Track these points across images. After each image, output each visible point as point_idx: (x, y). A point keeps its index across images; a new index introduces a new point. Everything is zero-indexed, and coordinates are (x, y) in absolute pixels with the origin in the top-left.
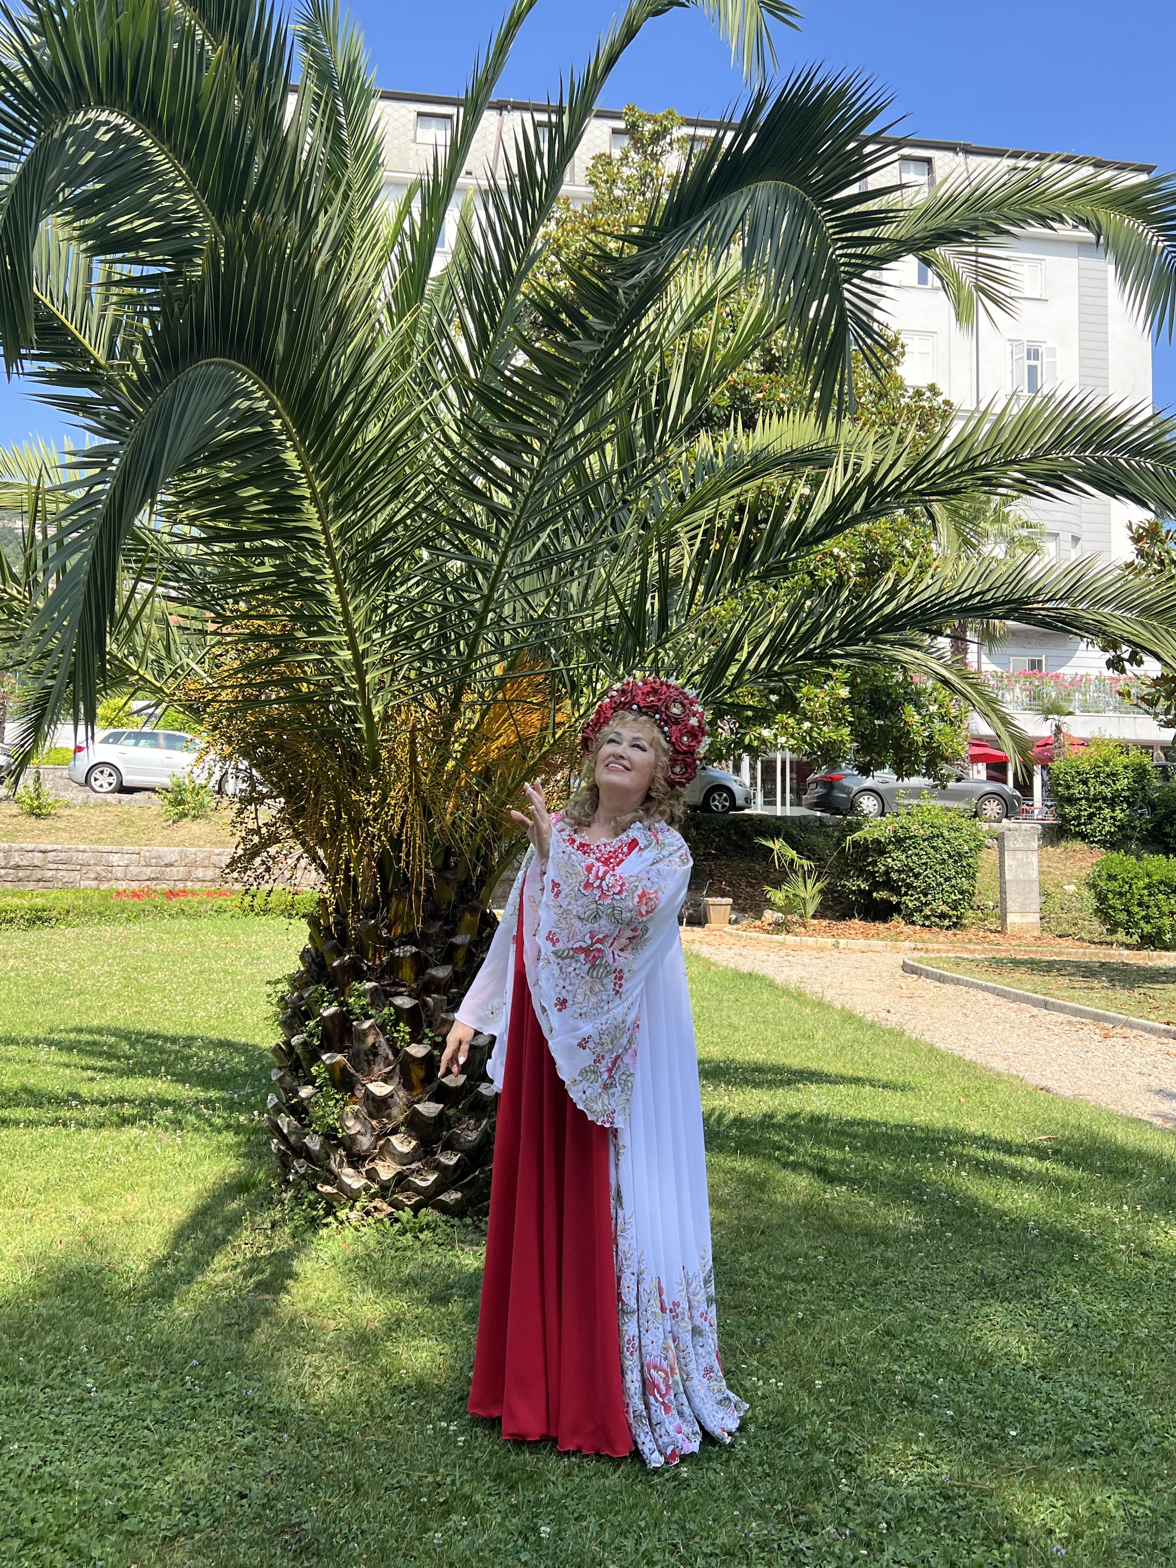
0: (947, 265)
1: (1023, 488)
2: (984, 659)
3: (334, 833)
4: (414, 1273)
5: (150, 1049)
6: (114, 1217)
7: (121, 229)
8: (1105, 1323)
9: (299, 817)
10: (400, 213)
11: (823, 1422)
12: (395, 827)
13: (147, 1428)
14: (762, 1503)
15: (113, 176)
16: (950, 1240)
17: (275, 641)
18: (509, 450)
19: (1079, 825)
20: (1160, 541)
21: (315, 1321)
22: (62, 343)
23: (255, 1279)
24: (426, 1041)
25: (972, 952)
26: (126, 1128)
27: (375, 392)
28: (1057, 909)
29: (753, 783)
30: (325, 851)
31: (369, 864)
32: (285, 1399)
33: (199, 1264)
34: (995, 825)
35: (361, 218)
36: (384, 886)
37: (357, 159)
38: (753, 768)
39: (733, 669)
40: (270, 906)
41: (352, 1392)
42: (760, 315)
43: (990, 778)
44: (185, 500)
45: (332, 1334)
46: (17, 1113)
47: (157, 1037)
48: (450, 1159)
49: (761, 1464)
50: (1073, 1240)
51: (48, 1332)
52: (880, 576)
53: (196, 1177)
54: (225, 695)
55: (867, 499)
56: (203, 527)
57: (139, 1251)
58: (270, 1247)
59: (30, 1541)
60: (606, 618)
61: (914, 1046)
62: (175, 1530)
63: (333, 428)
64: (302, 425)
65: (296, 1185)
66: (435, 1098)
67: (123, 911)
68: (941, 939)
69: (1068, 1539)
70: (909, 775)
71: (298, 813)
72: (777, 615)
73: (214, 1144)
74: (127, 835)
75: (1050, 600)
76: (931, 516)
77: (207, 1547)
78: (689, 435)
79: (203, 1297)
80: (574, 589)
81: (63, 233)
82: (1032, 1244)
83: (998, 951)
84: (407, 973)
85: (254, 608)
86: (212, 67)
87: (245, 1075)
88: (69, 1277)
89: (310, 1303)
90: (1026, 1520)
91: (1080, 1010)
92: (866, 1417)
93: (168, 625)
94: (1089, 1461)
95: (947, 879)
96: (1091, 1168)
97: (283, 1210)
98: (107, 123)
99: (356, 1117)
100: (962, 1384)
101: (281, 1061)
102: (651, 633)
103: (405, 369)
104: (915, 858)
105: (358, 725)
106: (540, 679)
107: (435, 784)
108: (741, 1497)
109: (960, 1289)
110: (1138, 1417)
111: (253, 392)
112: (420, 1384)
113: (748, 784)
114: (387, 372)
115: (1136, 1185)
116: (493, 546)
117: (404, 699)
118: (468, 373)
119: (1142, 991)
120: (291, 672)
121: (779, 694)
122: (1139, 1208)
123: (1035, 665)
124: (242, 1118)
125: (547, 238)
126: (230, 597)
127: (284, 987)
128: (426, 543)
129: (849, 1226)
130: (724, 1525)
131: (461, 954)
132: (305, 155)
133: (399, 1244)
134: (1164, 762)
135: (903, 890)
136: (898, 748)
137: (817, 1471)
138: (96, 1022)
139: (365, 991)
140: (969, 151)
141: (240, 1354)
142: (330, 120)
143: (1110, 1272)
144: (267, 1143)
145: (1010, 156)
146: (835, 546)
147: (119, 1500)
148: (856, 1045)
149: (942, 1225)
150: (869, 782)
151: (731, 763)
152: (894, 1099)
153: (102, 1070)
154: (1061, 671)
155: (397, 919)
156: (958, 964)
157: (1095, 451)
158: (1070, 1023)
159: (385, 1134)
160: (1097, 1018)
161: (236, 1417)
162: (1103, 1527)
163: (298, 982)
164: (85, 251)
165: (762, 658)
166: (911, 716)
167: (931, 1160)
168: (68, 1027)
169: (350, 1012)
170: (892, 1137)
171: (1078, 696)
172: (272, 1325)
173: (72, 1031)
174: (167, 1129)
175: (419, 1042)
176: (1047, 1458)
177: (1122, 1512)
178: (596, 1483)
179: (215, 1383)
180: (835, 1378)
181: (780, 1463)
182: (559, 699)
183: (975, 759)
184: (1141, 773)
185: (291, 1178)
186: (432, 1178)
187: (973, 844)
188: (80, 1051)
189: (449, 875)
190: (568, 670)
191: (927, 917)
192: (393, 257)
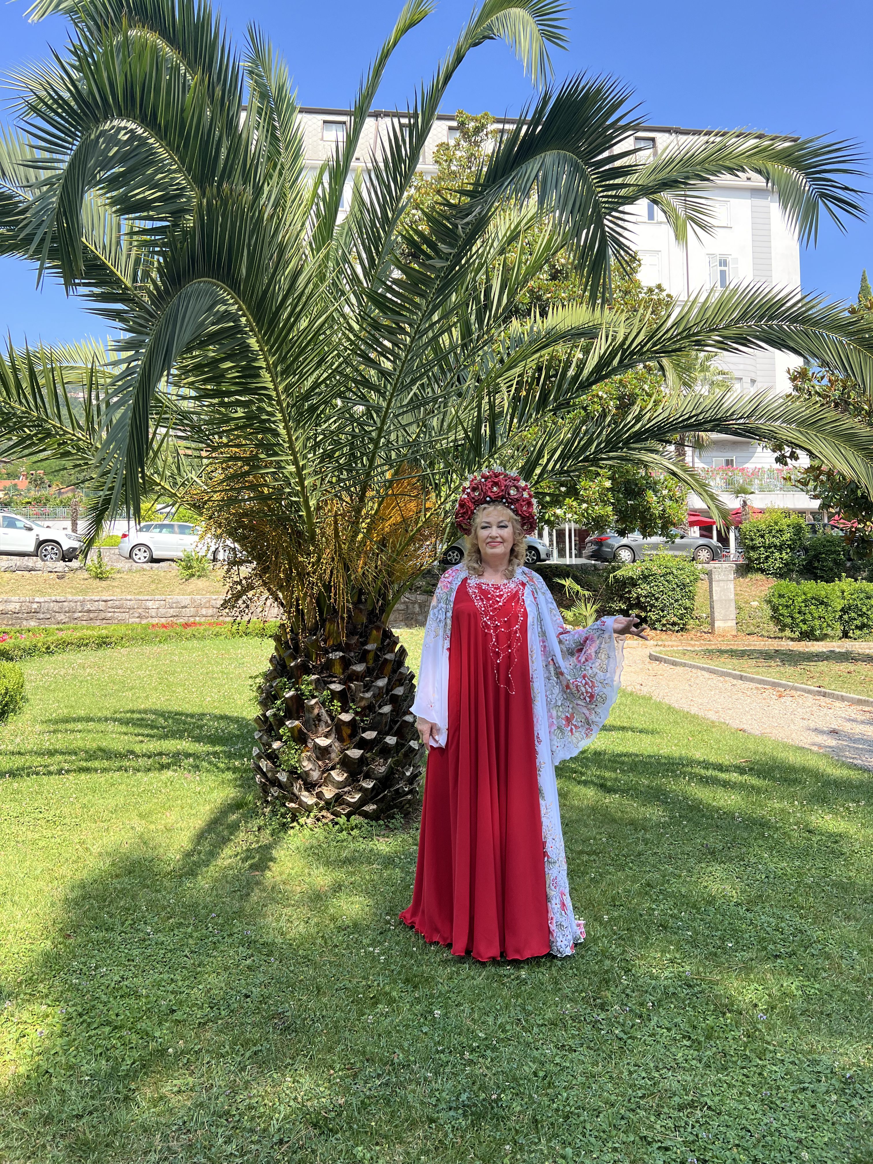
0: (669, 204)
1: (722, 346)
2: (696, 460)
3: (288, 582)
4: (349, 856)
5: (177, 722)
6: (159, 827)
7: (137, 197)
8: (786, 875)
9: (266, 573)
10: (316, 184)
11: (610, 942)
12: (327, 577)
13: (186, 956)
14: (573, 993)
15: (131, 163)
16: (686, 826)
17: (246, 461)
18: (391, 333)
19: (760, 563)
20: (808, 380)
21: (288, 887)
22: (104, 275)
23: (249, 862)
24: (351, 711)
25: (693, 646)
26: (165, 771)
27: (304, 299)
28: (747, 617)
29: (551, 544)
30: (283, 594)
31: (311, 601)
32: (271, 936)
33: (212, 854)
34: (706, 565)
35: (291, 188)
36: (321, 615)
37: (287, 149)
38: (550, 534)
39: (538, 471)
40: (249, 631)
41: (313, 931)
42: (550, 241)
43: (702, 536)
44: (185, 371)
45: (298, 895)
46: (96, 764)
47: (181, 714)
48: (369, 785)
49: (571, 968)
50: (763, 824)
51: (121, 899)
52: (629, 409)
53: (210, 800)
54: (216, 497)
55: (621, 358)
56: (197, 389)
57: (175, 847)
58: (258, 842)
59: (116, 1027)
60: (456, 440)
61: (658, 706)
62: (206, 1018)
63: (278, 322)
64: (259, 321)
65: (273, 804)
66: (358, 746)
67: (156, 637)
68: (674, 639)
69: (767, 1010)
70: (650, 536)
71: (265, 570)
72: (565, 434)
73: (220, 779)
74: (157, 589)
75: (740, 418)
76: (662, 368)
77: (226, 1028)
78: (504, 322)
79: (217, 874)
80: (435, 422)
81: (101, 201)
82: (738, 827)
83: (710, 645)
84: (337, 669)
85: (232, 440)
86: (192, 90)
87: (238, 736)
88: (133, 864)
89: (284, 877)
90: (740, 998)
91: (763, 680)
92: (637, 938)
93: (178, 454)
94: (779, 961)
95: (676, 601)
96: (773, 779)
97: (265, 819)
98: (125, 128)
99: (309, 760)
100: (697, 915)
101: (260, 727)
102: (485, 449)
103: (322, 283)
104: (655, 588)
105: (301, 513)
106: (415, 480)
107: (352, 550)
108: (560, 989)
109: (693, 856)
110: (809, 933)
111: (228, 300)
112: (355, 925)
113: (547, 544)
114: (311, 286)
115: (802, 789)
116: (382, 395)
117: (329, 496)
118: (362, 284)
119: (802, 667)
120: (257, 481)
121: (566, 486)
122: (805, 802)
123: (729, 463)
124: (237, 763)
125: (409, 198)
126: (217, 433)
127: (260, 680)
128: (340, 395)
129: (621, 819)
130: (550, 1007)
131: (371, 656)
132: (253, 147)
133: (339, 838)
134: (813, 522)
135: (648, 608)
136: (643, 518)
137: (607, 972)
138: (142, 706)
139: (311, 681)
140: (678, 132)
141: (242, 909)
142: (269, 124)
143: (788, 843)
144: (253, 778)
145: (705, 134)
146: (599, 390)
147: (170, 1001)
148: (622, 707)
149: (680, 816)
150: (624, 541)
151: (536, 532)
152: (647, 739)
153: (147, 736)
154: (746, 466)
155: (330, 634)
156: (685, 654)
157: (768, 321)
158: (757, 688)
159: (327, 770)
160: (774, 685)
161: (241, 948)
162: (789, 1002)
163: (269, 677)
164: (115, 212)
165: (556, 462)
166: (651, 497)
167: (672, 777)
168: (126, 709)
169: (303, 694)
170: (647, 763)
171: (757, 481)
172: (261, 891)
173: (128, 712)
174: (190, 771)
175: (347, 712)
176: (752, 960)
177: (801, 992)
178: (468, 983)
179: (227, 927)
180: (616, 914)
181: (583, 968)
182: (428, 493)
183: (692, 524)
184: (798, 529)
185: (269, 799)
186: (358, 796)
187: (692, 578)
188: (134, 724)
189: (361, 607)
190: (433, 474)
191: (664, 625)
192: (312, 212)
